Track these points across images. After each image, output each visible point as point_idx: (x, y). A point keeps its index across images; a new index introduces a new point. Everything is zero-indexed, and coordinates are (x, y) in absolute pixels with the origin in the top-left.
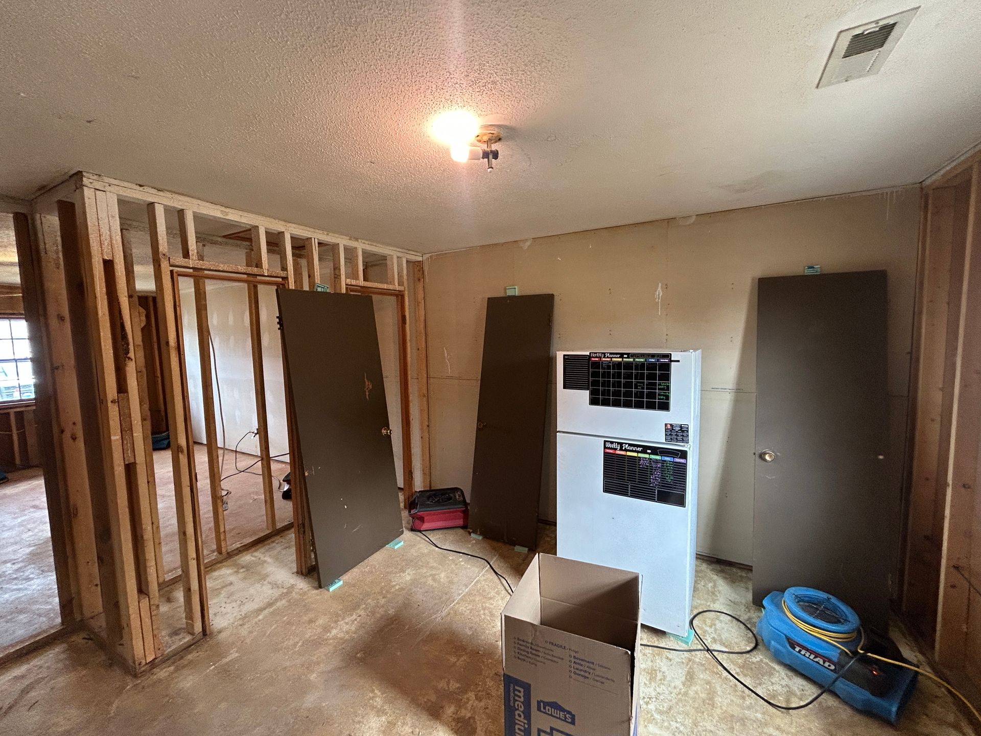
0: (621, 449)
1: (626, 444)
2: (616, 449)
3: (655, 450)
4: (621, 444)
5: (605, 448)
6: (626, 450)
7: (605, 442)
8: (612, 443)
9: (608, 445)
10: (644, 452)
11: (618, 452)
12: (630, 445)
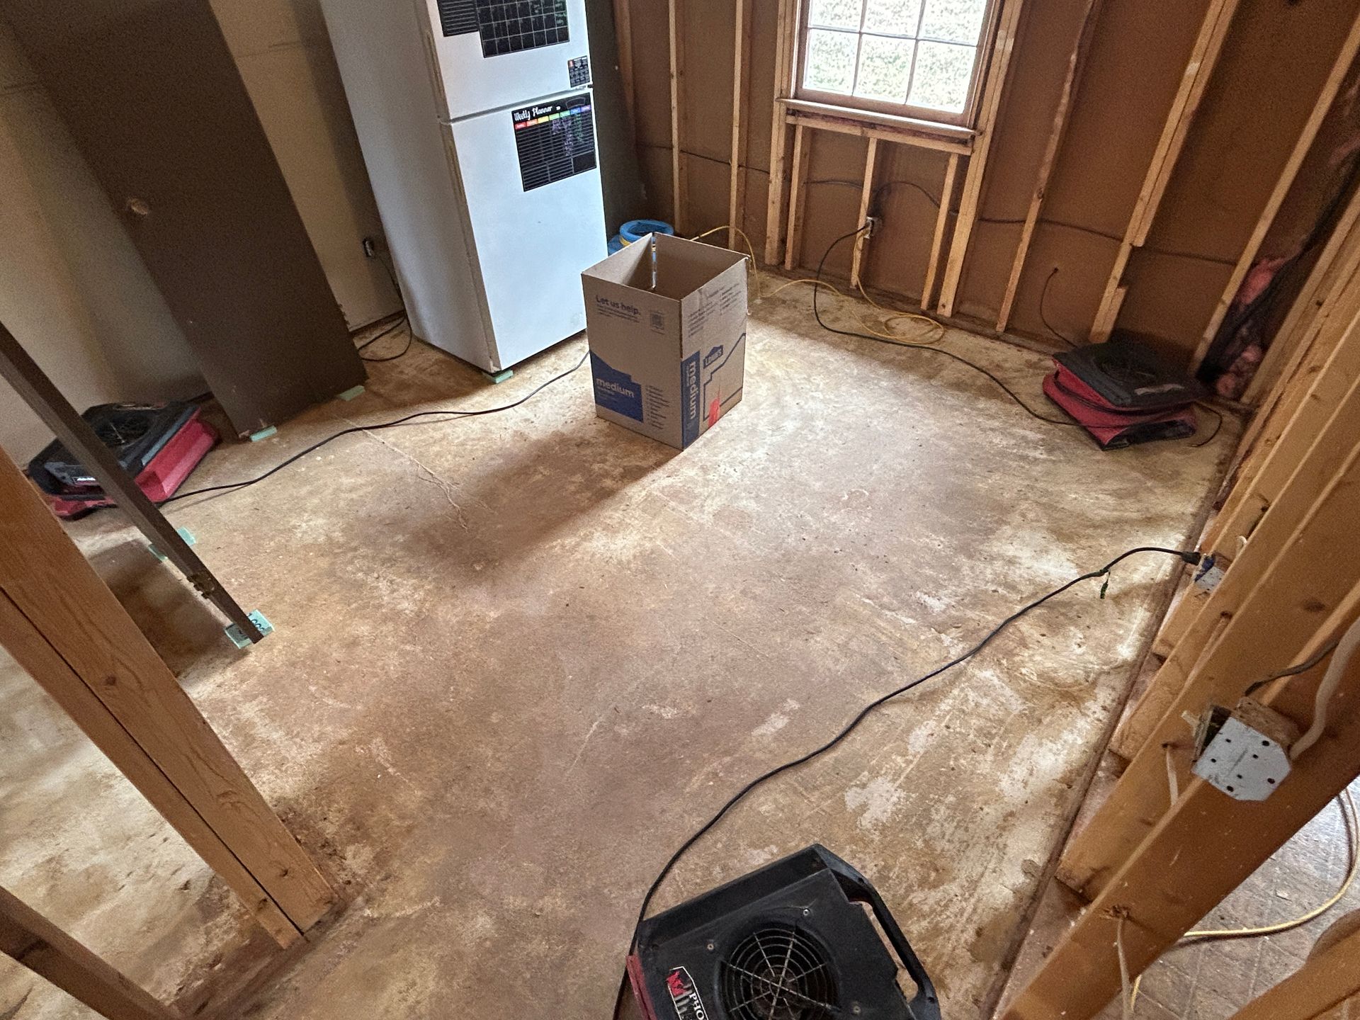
0: (532, 118)
1: (535, 107)
2: (526, 120)
3: (564, 105)
4: (529, 109)
5: (515, 123)
6: (538, 117)
7: (513, 113)
8: (520, 111)
9: (518, 117)
10: (554, 112)
11: (530, 123)
12: (540, 107)
